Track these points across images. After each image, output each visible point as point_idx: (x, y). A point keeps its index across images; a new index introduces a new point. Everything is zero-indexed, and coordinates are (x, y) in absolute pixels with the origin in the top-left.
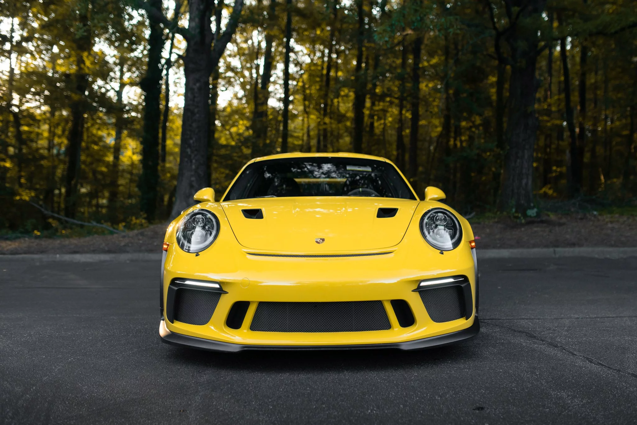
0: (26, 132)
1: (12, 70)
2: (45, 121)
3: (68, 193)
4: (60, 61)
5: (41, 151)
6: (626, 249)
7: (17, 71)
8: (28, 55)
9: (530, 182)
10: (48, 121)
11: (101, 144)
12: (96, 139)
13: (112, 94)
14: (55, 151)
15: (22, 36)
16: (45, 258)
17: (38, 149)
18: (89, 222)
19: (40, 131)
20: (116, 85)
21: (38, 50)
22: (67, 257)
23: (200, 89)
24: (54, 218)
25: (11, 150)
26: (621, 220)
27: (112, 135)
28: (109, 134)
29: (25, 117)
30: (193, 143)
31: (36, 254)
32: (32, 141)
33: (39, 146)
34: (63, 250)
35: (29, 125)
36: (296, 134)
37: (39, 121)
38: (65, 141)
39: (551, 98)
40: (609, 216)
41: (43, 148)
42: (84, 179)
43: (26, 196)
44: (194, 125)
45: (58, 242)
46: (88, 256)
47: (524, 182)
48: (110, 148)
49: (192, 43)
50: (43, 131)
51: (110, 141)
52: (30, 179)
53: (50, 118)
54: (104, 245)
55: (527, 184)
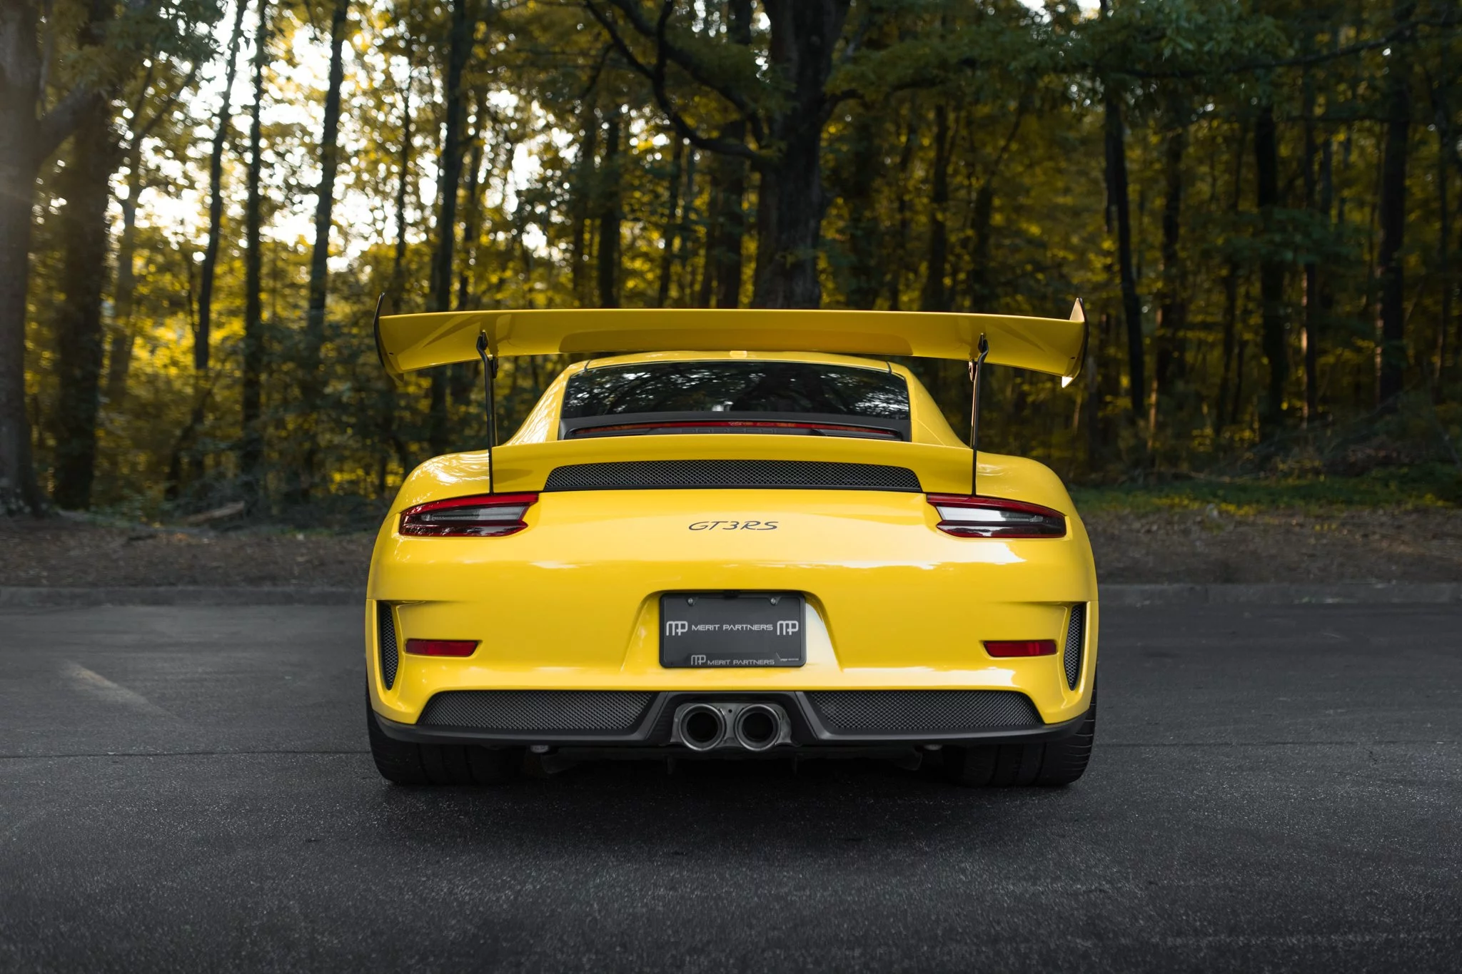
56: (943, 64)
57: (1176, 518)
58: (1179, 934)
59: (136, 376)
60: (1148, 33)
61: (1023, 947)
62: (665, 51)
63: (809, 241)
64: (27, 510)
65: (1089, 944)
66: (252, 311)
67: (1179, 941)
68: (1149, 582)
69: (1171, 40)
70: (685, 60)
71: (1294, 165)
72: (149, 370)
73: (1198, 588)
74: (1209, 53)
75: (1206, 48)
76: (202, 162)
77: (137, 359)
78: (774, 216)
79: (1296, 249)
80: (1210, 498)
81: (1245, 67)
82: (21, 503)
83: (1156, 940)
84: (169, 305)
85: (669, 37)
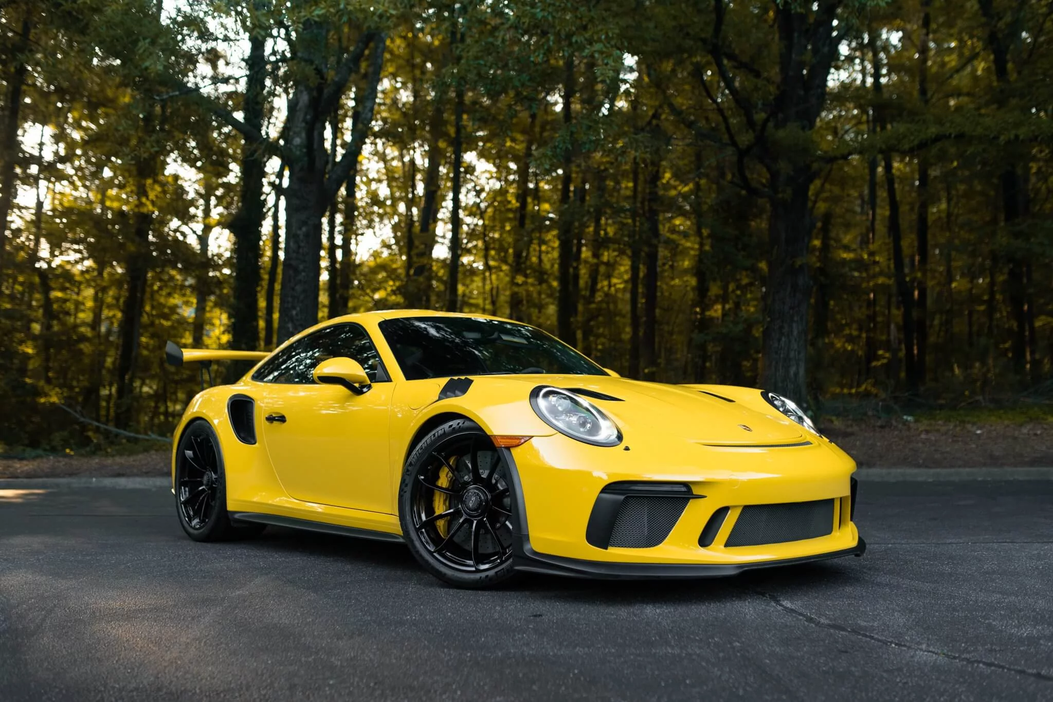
0: (58, 299)
1: (40, 204)
2: (88, 283)
3: (120, 392)
4: (113, 192)
5: (83, 329)
6: (938, 470)
7: (47, 207)
8: (65, 183)
9: (802, 372)
10: (93, 284)
11: (175, 317)
12: (166, 310)
13: (192, 241)
14: (103, 329)
15: (56, 153)
16: (75, 482)
17: (75, 326)
18: (146, 434)
19: (80, 298)
20: (199, 227)
21: (80, 174)
22: (108, 482)
23: (307, 235)
24: (97, 430)
25: (36, 328)
26: (944, 429)
27: (192, 303)
28: (187, 303)
29: (57, 277)
30: (297, 314)
31: (63, 477)
32: (67, 313)
33: (78, 321)
34: (102, 472)
35: (63, 289)
36: (472, 301)
37: (80, 283)
38: (119, 315)
39: (873, 243)
40: (926, 422)
41: (84, 324)
42: (144, 370)
43: (54, 398)
44: (299, 288)
45: (97, 461)
46: (138, 479)
47: (792, 371)
48: (188, 323)
49: (297, 168)
50: (85, 298)
51: (189, 313)
52: (63, 372)
53: (95, 278)
54: (162, 464)
55: (796, 374)
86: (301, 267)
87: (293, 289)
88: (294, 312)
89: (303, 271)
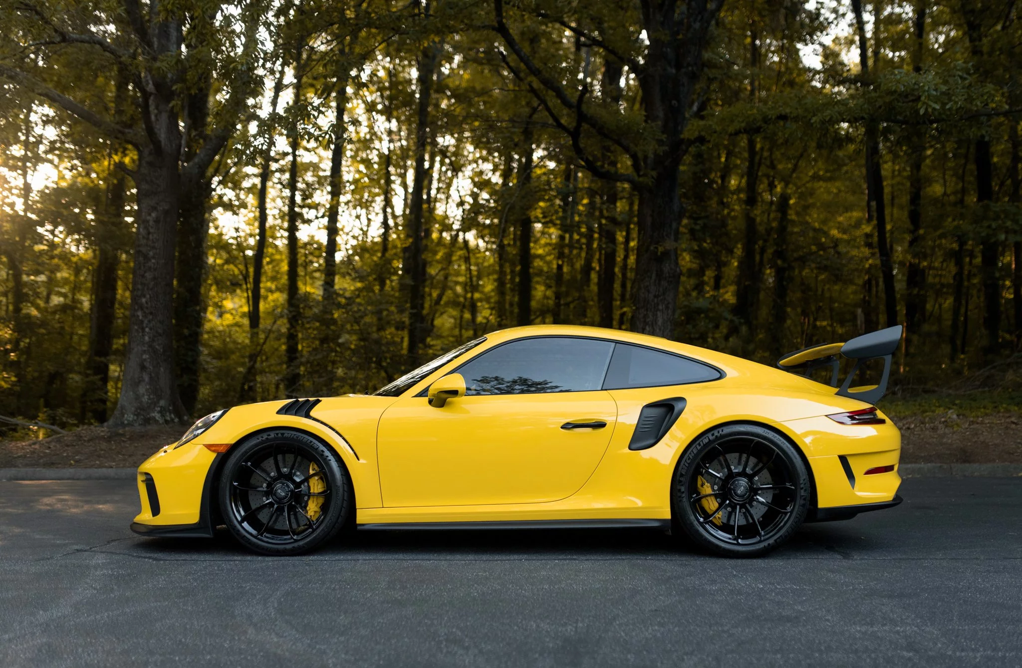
30: (146, 303)
49: (146, 152)
56: (766, 120)
57: (927, 419)
58: (963, 650)
59: (211, 332)
60: (906, 96)
61: (873, 655)
62: (582, 117)
63: (672, 237)
64: (176, 420)
65: (911, 654)
66: (292, 288)
67: (963, 654)
68: (911, 463)
69: (924, 103)
70: (593, 122)
71: (1004, 171)
72: (221, 328)
73: (945, 466)
74: (950, 109)
75: (947, 107)
76: (250, 190)
77: (210, 321)
78: (649, 220)
79: (1007, 231)
80: (951, 406)
81: (973, 118)
82: (173, 416)
83: (950, 653)
84: (230, 285)
85: (584, 107)
86: (151, 253)
87: (143, 276)
88: (144, 300)
89: (153, 258)
